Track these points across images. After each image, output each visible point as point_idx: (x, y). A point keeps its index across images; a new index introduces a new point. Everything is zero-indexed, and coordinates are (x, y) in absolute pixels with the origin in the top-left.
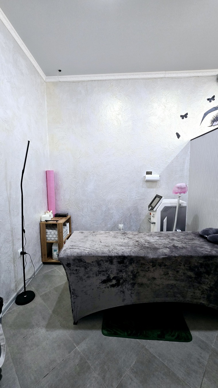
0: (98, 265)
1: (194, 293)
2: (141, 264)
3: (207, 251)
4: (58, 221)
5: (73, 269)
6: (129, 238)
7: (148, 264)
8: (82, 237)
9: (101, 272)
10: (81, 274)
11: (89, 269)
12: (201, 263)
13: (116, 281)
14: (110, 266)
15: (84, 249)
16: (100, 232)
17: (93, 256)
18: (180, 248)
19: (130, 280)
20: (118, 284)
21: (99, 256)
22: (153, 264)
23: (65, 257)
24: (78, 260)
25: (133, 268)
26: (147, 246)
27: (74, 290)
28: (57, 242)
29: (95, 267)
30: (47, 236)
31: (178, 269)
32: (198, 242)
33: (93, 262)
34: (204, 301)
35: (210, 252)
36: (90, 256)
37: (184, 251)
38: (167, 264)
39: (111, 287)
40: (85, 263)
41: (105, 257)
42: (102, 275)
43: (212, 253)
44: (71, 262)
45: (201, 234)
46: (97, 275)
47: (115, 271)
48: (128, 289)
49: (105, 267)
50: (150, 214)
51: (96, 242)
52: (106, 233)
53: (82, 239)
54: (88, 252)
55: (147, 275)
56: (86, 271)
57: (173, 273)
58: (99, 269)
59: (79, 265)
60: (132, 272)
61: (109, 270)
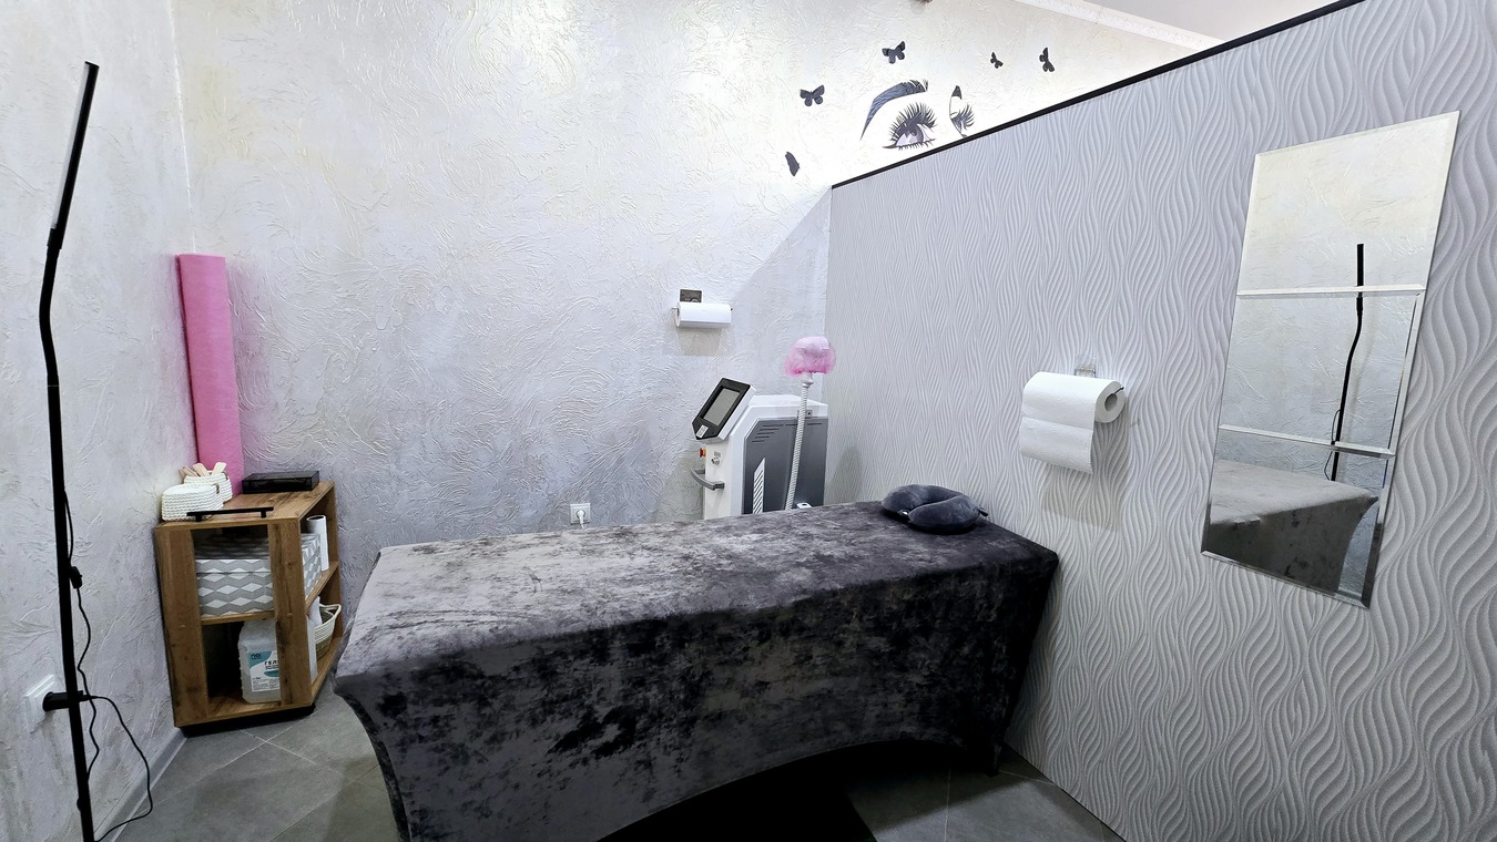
0: (543, 677)
1: (886, 705)
2: (719, 640)
3: (921, 560)
4: (271, 509)
5: (416, 720)
6: (649, 549)
7: (742, 636)
8: (437, 570)
9: (557, 702)
10: (458, 735)
11: (497, 704)
12: (908, 602)
13: (619, 728)
14: (596, 669)
15: (470, 618)
16: (517, 539)
17: (520, 643)
18: (840, 560)
19: (675, 710)
20: (624, 741)
21: (547, 639)
22: (761, 633)
23: (371, 670)
24: (443, 671)
25: (690, 662)
26: (730, 568)
27: (423, 813)
28: (264, 616)
29: (528, 686)
30: (205, 592)
31: (841, 635)
32: (886, 534)
33: (517, 669)
34: (910, 724)
35: (930, 562)
36: (502, 644)
37: (857, 568)
38: (806, 622)
39: (597, 758)
40: (479, 682)
41: (572, 636)
42: (558, 717)
43: (937, 565)
44: (407, 687)
45: (887, 508)
46: (534, 722)
47: (617, 687)
48: (665, 747)
49: (570, 681)
50: (702, 454)
51: (515, 582)
52: (547, 540)
53: (441, 578)
54: (491, 630)
55: (740, 678)
56: (483, 712)
57: (825, 651)
58: (545, 692)
59: (448, 692)
60: (683, 678)
61: (591, 689)
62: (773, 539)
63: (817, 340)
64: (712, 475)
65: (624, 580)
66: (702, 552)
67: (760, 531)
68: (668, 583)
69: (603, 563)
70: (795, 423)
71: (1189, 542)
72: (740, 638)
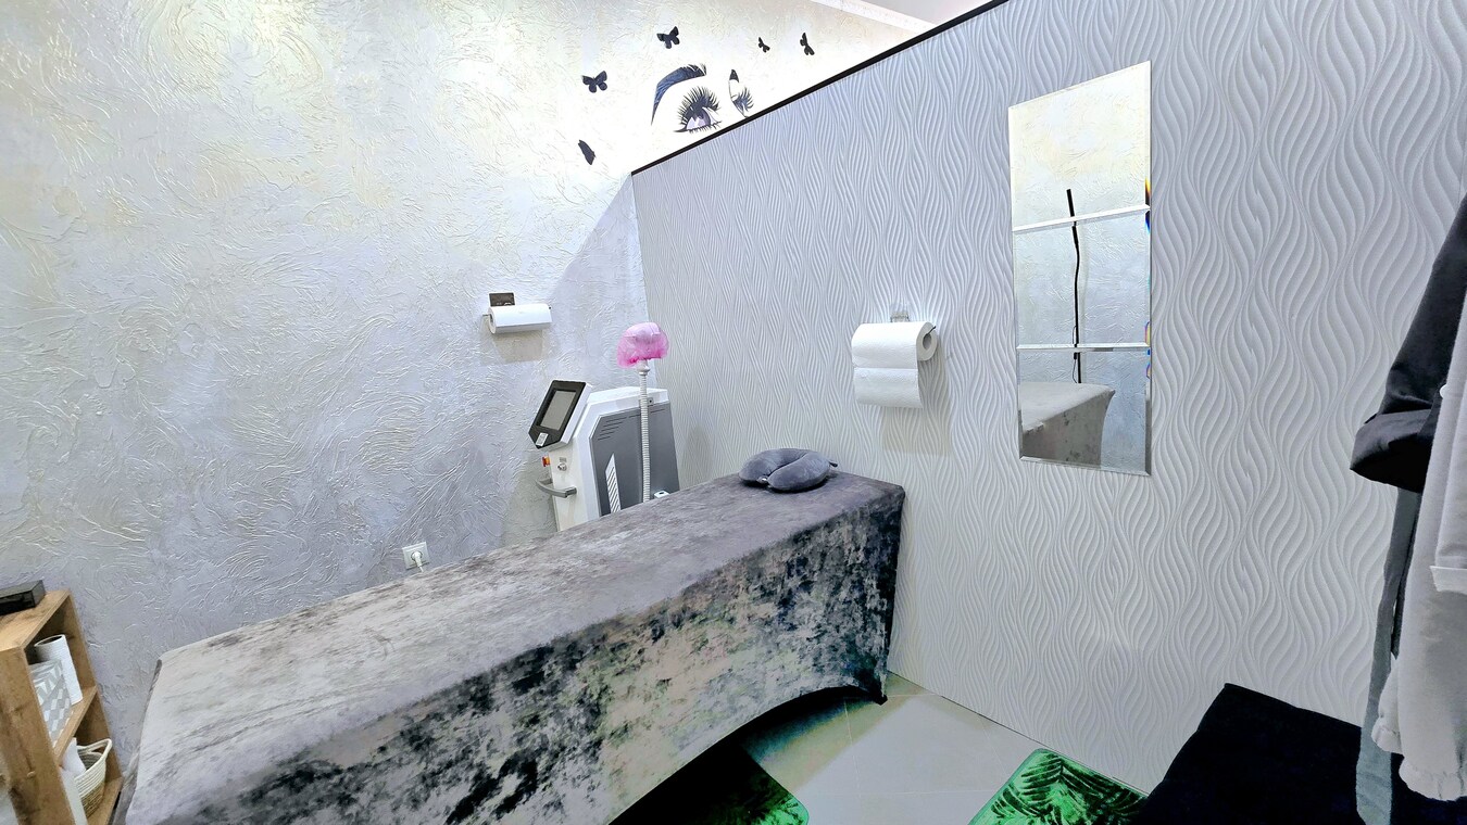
0: (418, 749)
1: (783, 666)
6: (512, 574)
8: (248, 662)
9: (440, 772)
11: (363, 798)
12: (787, 563)
13: (519, 777)
14: (482, 721)
15: (307, 707)
16: (347, 601)
17: (378, 717)
18: (717, 537)
19: (578, 737)
20: (528, 787)
21: (415, 705)
24: (285, 781)
25: (586, 682)
29: (400, 765)
31: (732, 611)
32: (752, 502)
33: (382, 749)
34: (807, 678)
35: (800, 520)
36: (360, 726)
37: (733, 542)
38: (696, 607)
39: (499, 817)
40: (336, 779)
41: (446, 693)
42: (444, 787)
43: (806, 522)
45: (746, 477)
46: (415, 803)
47: (509, 733)
48: (574, 780)
49: (453, 742)
50: (545, 463)
51: (358, 649)
52: (386, 593)
53: (256, 669)
54: (339, 714)
55: (639, 684)
56: (346, 814)
57: (720, 631)
58: (423, 764)
59: (297, 804)
60: (581, 702)
61: (477, 744)
62: (643, 533)
63: (648, 327)
64: (560, 482)
65: (492, 614)
66: (571, 563)
67: (627, 528)
68: (543, 605)
69: (463, 602)
70: (638, 413)
71: (1009, 452)
72: (633, 642)
